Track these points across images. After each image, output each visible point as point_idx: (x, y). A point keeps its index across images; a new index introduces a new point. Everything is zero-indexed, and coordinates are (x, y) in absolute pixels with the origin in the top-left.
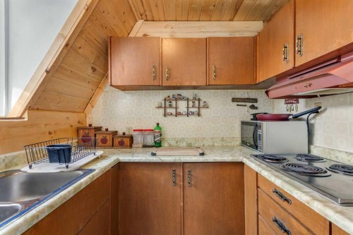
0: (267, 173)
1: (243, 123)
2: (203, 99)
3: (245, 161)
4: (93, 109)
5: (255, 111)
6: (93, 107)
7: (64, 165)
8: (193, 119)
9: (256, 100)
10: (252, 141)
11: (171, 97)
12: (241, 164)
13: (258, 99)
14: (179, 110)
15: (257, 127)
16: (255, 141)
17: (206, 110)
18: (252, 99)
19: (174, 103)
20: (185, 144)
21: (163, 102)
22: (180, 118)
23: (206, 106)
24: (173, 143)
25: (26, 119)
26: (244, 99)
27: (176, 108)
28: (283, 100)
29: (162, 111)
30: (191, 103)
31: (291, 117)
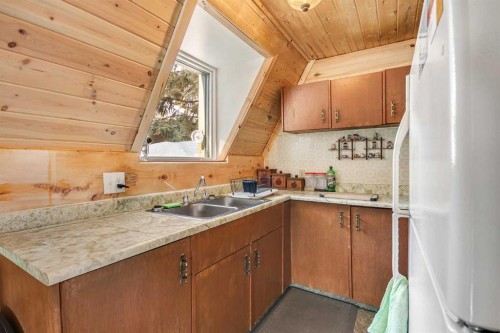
2: (387, 139)
4: (270, 153)
6: (269, 150)
7: (253, 194)
8: (374, 163)
11: (346, 138)
14: (355, 152)
17: (390, 151)
19: (349, 144)
20: (363, 191)
21: (337, 144)
22: (357, 162)
23: (391, 147)
24: (349, 188)
25: (228, 162)
27: (352, 150)
29: (336, 153)
30: (370, 144)
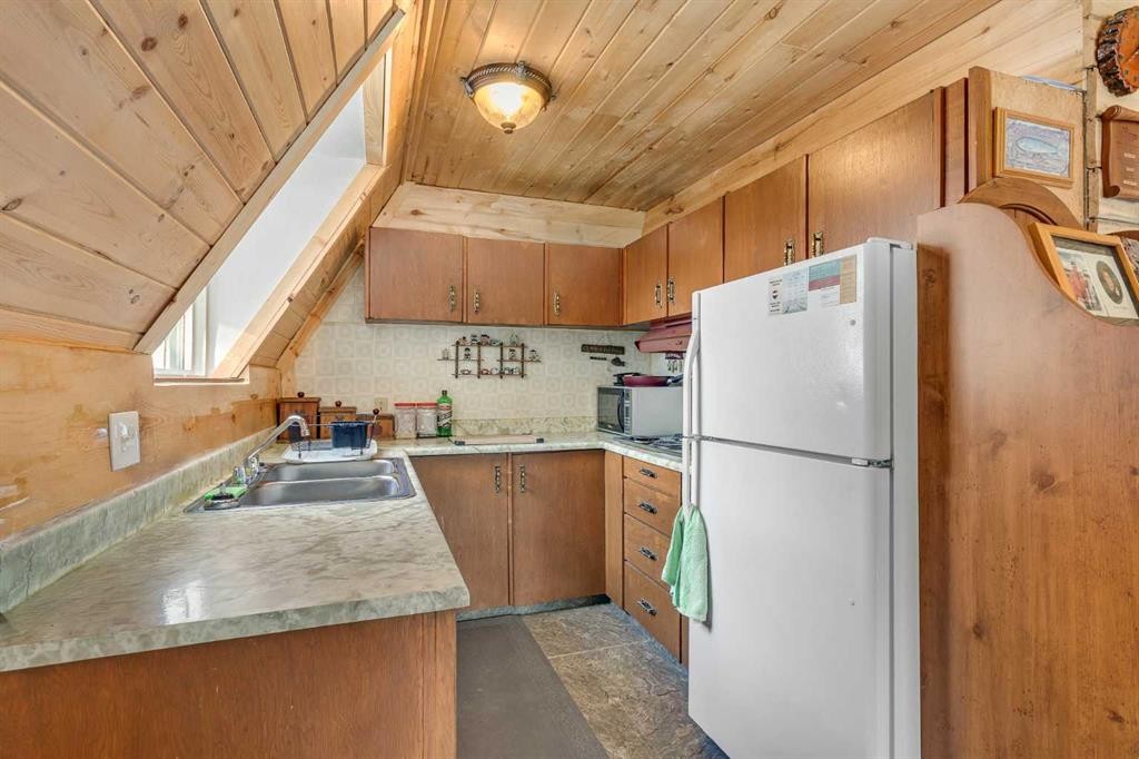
0: (633, 453)
1: (601, 391)
2: (530, 345)
3: (607, 446)
4: (298, 361)
5: (620, 370)
6: (297, 355)
7: (358, 451)
8: (512, 383)
9: (621, 350)
10: (615, 421)
11: (469, 339)
12: (602, 451)
13: (626, 349)
14: (483, 366)
15: (624, 396)
16: (621, 421)
17: (535, 365)
18: (616, 347)
19: (474, 351)
20: (496, 431)
21: (453, 350)
22: (485, 380)
23: (535, 359)
24: (472, 428)
25: (247, 382)
26: (603, 347)
27: (479, 361)
28: (664, 354)
29: (451, 366)
30: (507, 352)
31: (670, 381)
